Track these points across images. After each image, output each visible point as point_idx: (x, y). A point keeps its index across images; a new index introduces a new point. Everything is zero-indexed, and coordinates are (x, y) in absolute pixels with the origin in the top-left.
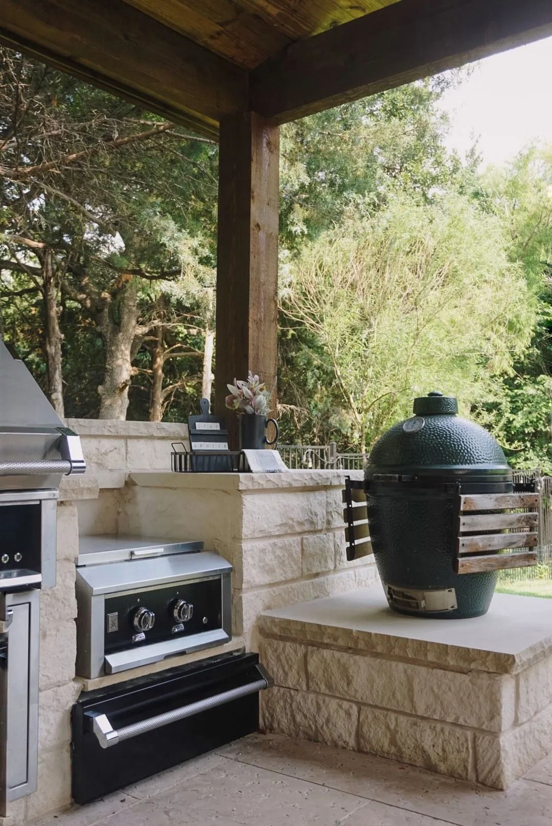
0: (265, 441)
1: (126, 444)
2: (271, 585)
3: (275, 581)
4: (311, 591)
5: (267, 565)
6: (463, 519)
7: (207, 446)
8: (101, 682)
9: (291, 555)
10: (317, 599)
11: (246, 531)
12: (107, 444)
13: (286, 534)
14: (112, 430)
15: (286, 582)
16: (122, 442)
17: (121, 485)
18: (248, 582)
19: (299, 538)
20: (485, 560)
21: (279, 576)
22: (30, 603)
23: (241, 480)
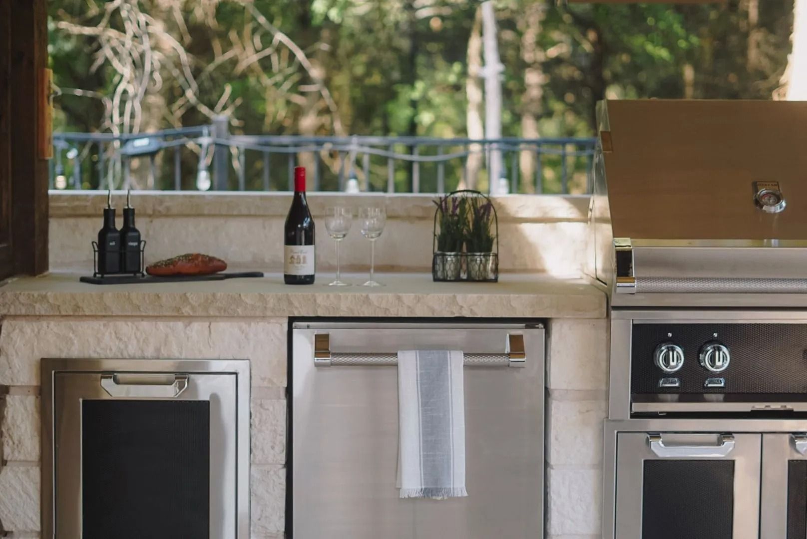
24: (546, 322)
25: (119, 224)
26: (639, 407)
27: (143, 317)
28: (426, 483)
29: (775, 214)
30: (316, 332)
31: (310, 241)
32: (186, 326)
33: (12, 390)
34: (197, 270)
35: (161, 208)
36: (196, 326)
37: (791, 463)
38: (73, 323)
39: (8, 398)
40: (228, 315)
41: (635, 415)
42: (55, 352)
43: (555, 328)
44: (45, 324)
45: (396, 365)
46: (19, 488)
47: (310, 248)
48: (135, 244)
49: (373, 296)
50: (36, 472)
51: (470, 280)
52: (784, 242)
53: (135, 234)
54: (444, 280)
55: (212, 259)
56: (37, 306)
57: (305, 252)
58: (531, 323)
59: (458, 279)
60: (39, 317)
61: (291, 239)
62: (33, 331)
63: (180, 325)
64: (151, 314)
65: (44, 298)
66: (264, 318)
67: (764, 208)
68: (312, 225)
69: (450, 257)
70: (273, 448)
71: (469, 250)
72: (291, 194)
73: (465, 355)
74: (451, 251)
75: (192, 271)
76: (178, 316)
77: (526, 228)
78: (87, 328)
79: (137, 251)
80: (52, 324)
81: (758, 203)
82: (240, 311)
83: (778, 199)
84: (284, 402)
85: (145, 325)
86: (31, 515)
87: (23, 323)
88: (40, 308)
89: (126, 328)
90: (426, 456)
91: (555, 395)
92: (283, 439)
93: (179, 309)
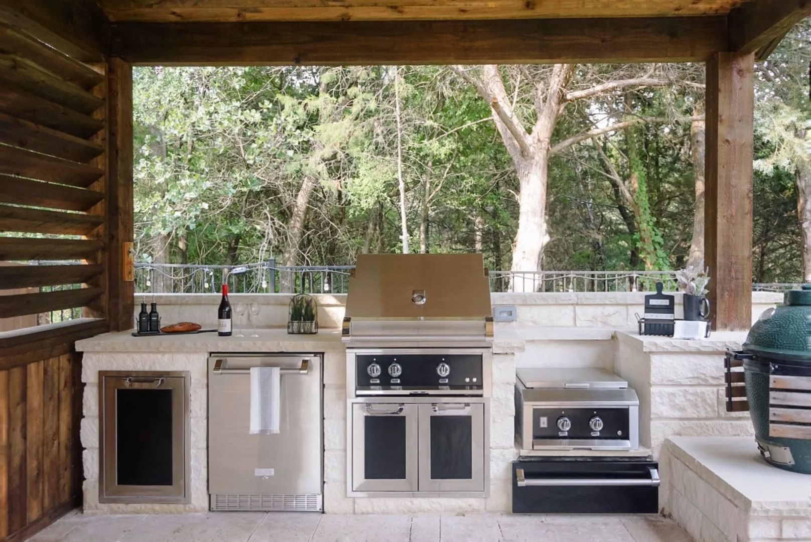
0: (700, 314)
1: (627, 310)
2: (681, 419)
3: (685, 417)
4: (730, 429)
5: (677, 405)
6: (772, 394)
7: (657, 316)
8: (530, 453)
9: (704, 400)
10: (737, 437)
11: (653, 379)
12: (610, 310)
13: (699, 385)
14: (613, 300)
15: (699, 419)
16: (624, 308)
17: (609, 338)
18: (656, 414)
19: (715, 389)
20: (803, 430)
21: (691, 413)
22: (484, 404)
23: (644, 345)
24: (323, 353)
25: (149, 309)
26: (359, 392)
27: (144, 352)
28: (262, 427)
29: (421, 305)
30: (218, 359)
31: (229, 316)
32: (162, 356)
33: (87, 385)
34: (185, 330)
35: (184, 301)
36: (167, 356)
37: (432, 417)
38: (114, 355)
39: (85, 388)
40: (180, 351)
41: (357, 396)
42: (105, 368)
43: (325, 356)
44: (101, 356)
45: (249, 374)
46: (89, 428)
47: (229, 321)
48: (155, 318)
49: (243, 343)
50: (97, 421)
51: (305, 333)
52: (427, 318)
53: (156, 314)
54: (293, 333)
55: (193, 324)
56: (96, 347)
57: (227, 322)
58: (316, 354)
59: (299, 333)
60: (98, 352)
61: (220, 317)
62: (96, 358)
63: (159, 356)
64: (146, 351)
65: (99, 344)
66: (196, 352)
67: (416, 303)
68: (230, 310)
69: (296, 324)
70: (200, 410)
71: (304, 320)
72: (221, 294)
73: (281, 369)
74: (296, 320)
75: (183, 330)
76: (158, 352)
77: (328, 309)
78: (120, 357)
79: (158, 322)
80: (104, 355)
81: (413, 300)
82: (185, 350)
83: (422, 298)
84: (205, 390)
85: (145, 355)
86: (95, 440)
87: (92, 355)
88: (98, 348)
89: (137, 357)
90: (262, 415)
91: (326, 386)
92: (205, 406)
93: (158, 349)
